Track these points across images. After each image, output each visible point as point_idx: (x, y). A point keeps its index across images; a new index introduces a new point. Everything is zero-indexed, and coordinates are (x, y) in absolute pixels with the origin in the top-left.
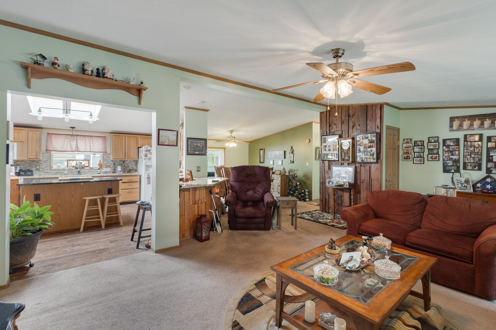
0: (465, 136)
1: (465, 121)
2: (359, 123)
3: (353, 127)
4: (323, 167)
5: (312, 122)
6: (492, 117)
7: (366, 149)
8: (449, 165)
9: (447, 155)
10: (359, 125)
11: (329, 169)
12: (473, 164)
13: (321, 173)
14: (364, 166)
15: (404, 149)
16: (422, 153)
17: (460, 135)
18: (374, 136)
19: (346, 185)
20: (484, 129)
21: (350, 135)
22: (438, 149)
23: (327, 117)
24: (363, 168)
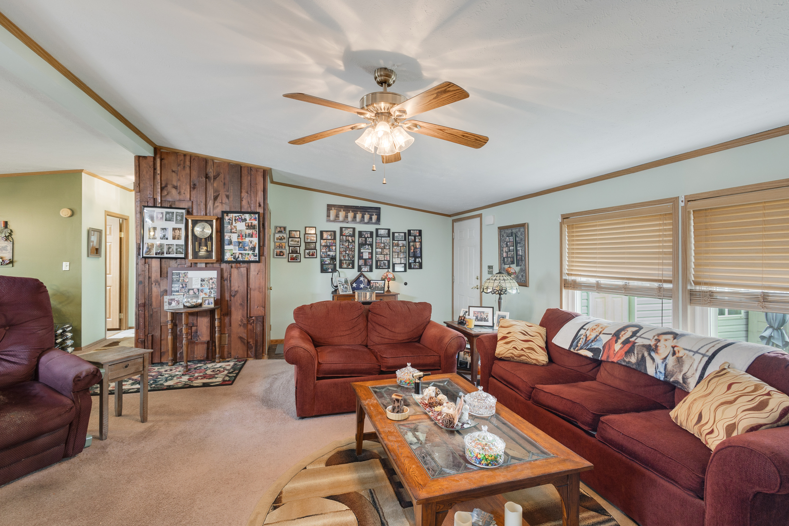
0: (341, 228)
1: (341, 211)
2: (228, 194)
3: (215, 198)
4: (147, 271)
5: (81, 171)
6: (362, 210)
7: (242, 239)
8: (326, 263)
9: (324, 251)
10: (228, 197)
11: (161, 277)
12: (348, 261)
13: (141, 286)
14: (238, 268)
15: (276, 240)
16: (298, 248)
17: (336, 227)
18: (255, 219)
19: (209, 304)
20: (356, 223)
21: (210, 212)
22: (315, 243)
23: (155, 169)
24: (235, 272)
